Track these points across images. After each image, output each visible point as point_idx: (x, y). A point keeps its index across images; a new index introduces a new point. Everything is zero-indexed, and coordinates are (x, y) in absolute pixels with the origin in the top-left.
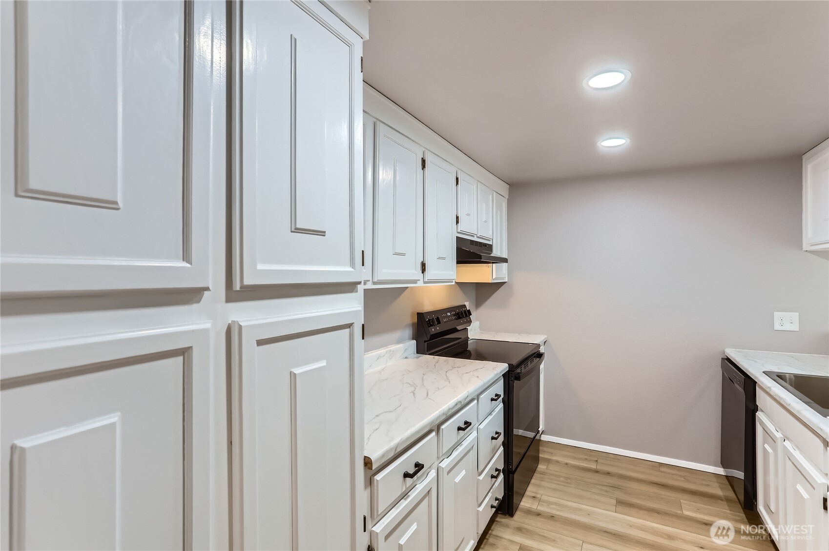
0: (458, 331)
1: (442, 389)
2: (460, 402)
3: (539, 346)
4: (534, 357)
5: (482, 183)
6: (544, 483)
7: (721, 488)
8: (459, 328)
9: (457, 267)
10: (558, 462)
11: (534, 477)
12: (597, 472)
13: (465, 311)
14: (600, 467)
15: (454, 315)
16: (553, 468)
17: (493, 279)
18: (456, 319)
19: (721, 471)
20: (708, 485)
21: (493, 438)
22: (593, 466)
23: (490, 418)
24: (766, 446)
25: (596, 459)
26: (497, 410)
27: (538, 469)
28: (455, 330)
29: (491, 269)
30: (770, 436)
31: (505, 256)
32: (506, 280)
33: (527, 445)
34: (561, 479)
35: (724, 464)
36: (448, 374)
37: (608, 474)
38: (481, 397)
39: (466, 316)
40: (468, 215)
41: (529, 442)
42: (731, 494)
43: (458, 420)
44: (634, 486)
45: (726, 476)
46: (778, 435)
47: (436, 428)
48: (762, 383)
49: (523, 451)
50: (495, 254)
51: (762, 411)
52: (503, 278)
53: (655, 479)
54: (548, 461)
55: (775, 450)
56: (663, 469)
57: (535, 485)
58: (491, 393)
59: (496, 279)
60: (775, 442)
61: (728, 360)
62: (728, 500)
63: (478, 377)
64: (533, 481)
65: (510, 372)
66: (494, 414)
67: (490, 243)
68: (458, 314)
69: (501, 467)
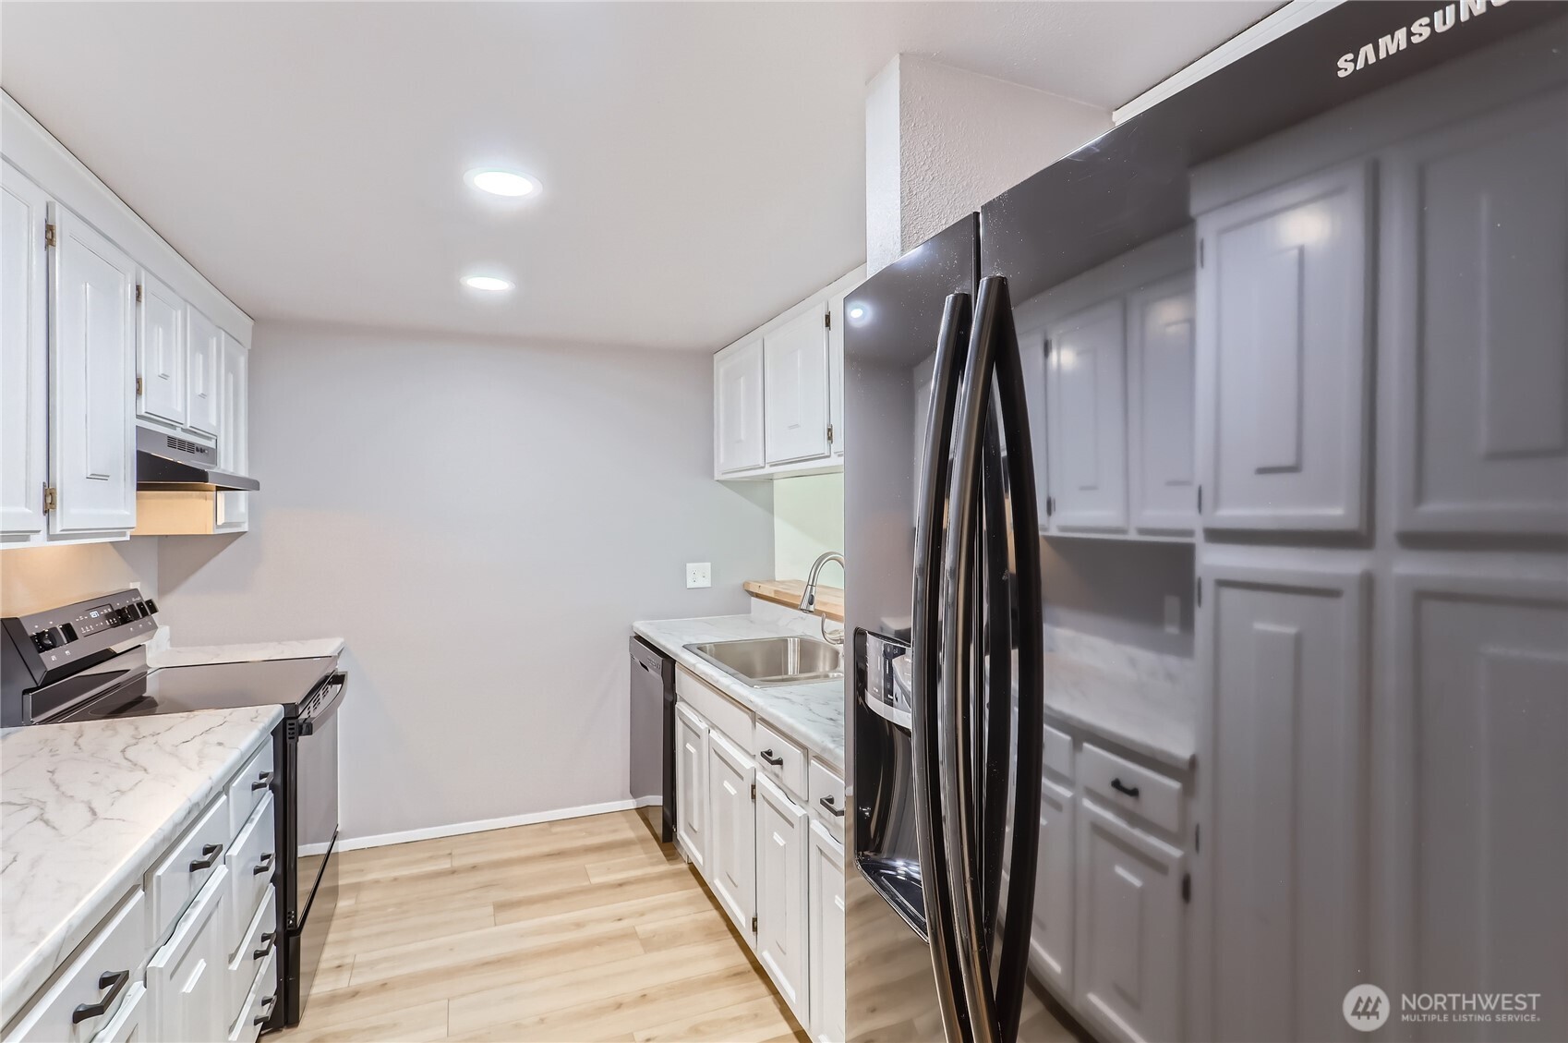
0: (115, 655)
1: (131, 789)
2: (197, 804)
3: (332, 659)
4: (329, 683)
5: (195, 307)
6: (355, 933)
7: (632, 828)
8: (117, 648)
9: (138, 497)
10: (377, 882)
11: (332, 929)
12: (453, 872)
13: (140, 605)
14: (457, 863)
15: (108, 616)
16: (367, 897)
17: (218, 527)
18: (114, 626)
19: (631, 804)
20: (615, 831)
21: (257, 871)
22: (445, 865)
23: (250, 828)
24: (688, 746)
25: (449, 852)
26: (261, 808)
27: (338, 911)
28: (108, 655)
29: (211, 503)
30: (691, 729)
31: (243, 472)
32: (245, 528)
33: (316, 872)
34: (390, 910)
35: (635, 793)
36: (127, 756)
37: (474, 868)
38: (234, 785)
39: (145, 614)
40: (165, 377)
41: (321, 862)
42: (646, 832)
43: (189, 848)
44: (518, 871)
45: (637, 809)
46: (703, 726)
47: (144, 878)
48: (683, 660)
49: (311, 886)
50: (224, 470)
51: (683, 700)
52: (238, 524)
53: (546, 849)
54: (357, 887)
55: (698, 748)
56: (557, 829)
57: (338, 943)
58: (250, 772)
59: (224, 525)
60: (699, 736)
61: (639, 638)
62: (642, 841)
63: (220, 744)
64: (331, 937)
65: (289, 722)
66: (257, 818)
67: (211, 444)
68: (120, 612)
69: (271, 928)
